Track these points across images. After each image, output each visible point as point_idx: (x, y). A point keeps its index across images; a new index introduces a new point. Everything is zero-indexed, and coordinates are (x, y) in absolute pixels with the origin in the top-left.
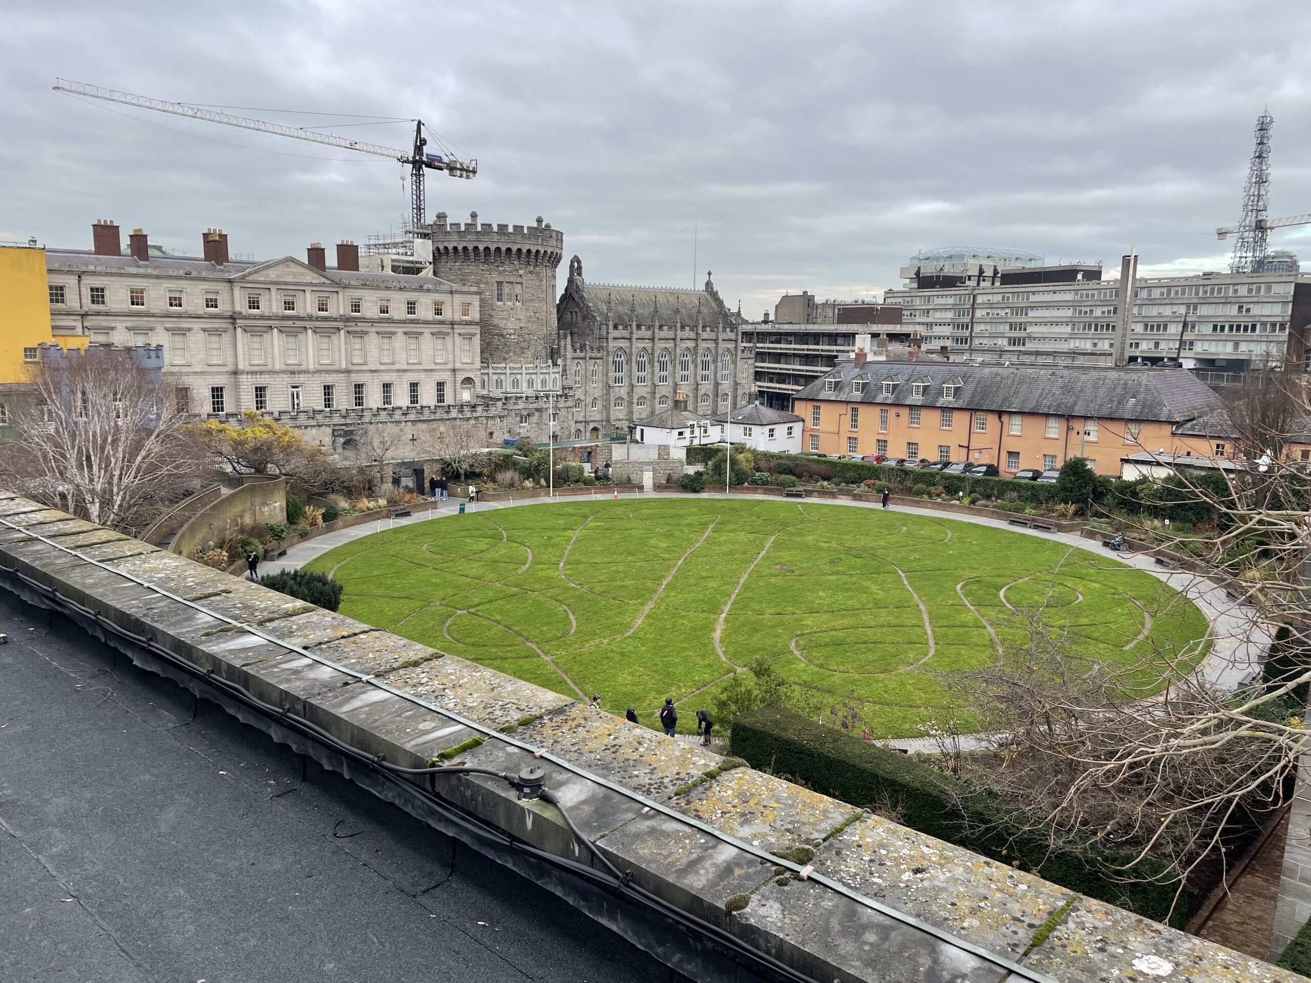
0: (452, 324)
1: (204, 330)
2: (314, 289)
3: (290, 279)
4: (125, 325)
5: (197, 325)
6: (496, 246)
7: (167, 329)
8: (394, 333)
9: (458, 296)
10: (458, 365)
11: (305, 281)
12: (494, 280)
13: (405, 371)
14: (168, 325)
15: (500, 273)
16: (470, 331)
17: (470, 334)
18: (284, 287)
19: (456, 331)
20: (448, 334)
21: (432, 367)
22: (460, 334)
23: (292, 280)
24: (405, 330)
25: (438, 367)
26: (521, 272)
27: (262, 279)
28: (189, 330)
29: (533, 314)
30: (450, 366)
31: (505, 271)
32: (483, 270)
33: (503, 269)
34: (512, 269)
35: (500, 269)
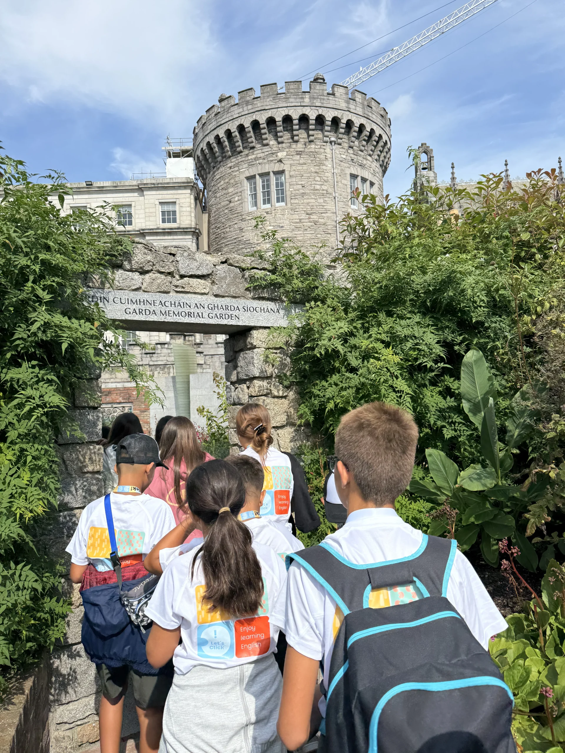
0: (143, 233)
6: (237, 123)
9: (154, 192)
12: (243, 177)
15: (251, 165)
26: (281, 155)
29: (304, 216)
31: (256, 159)
32: (230, 168)
33: (254, 156)
34: (267, 153)
35: (250, 157)
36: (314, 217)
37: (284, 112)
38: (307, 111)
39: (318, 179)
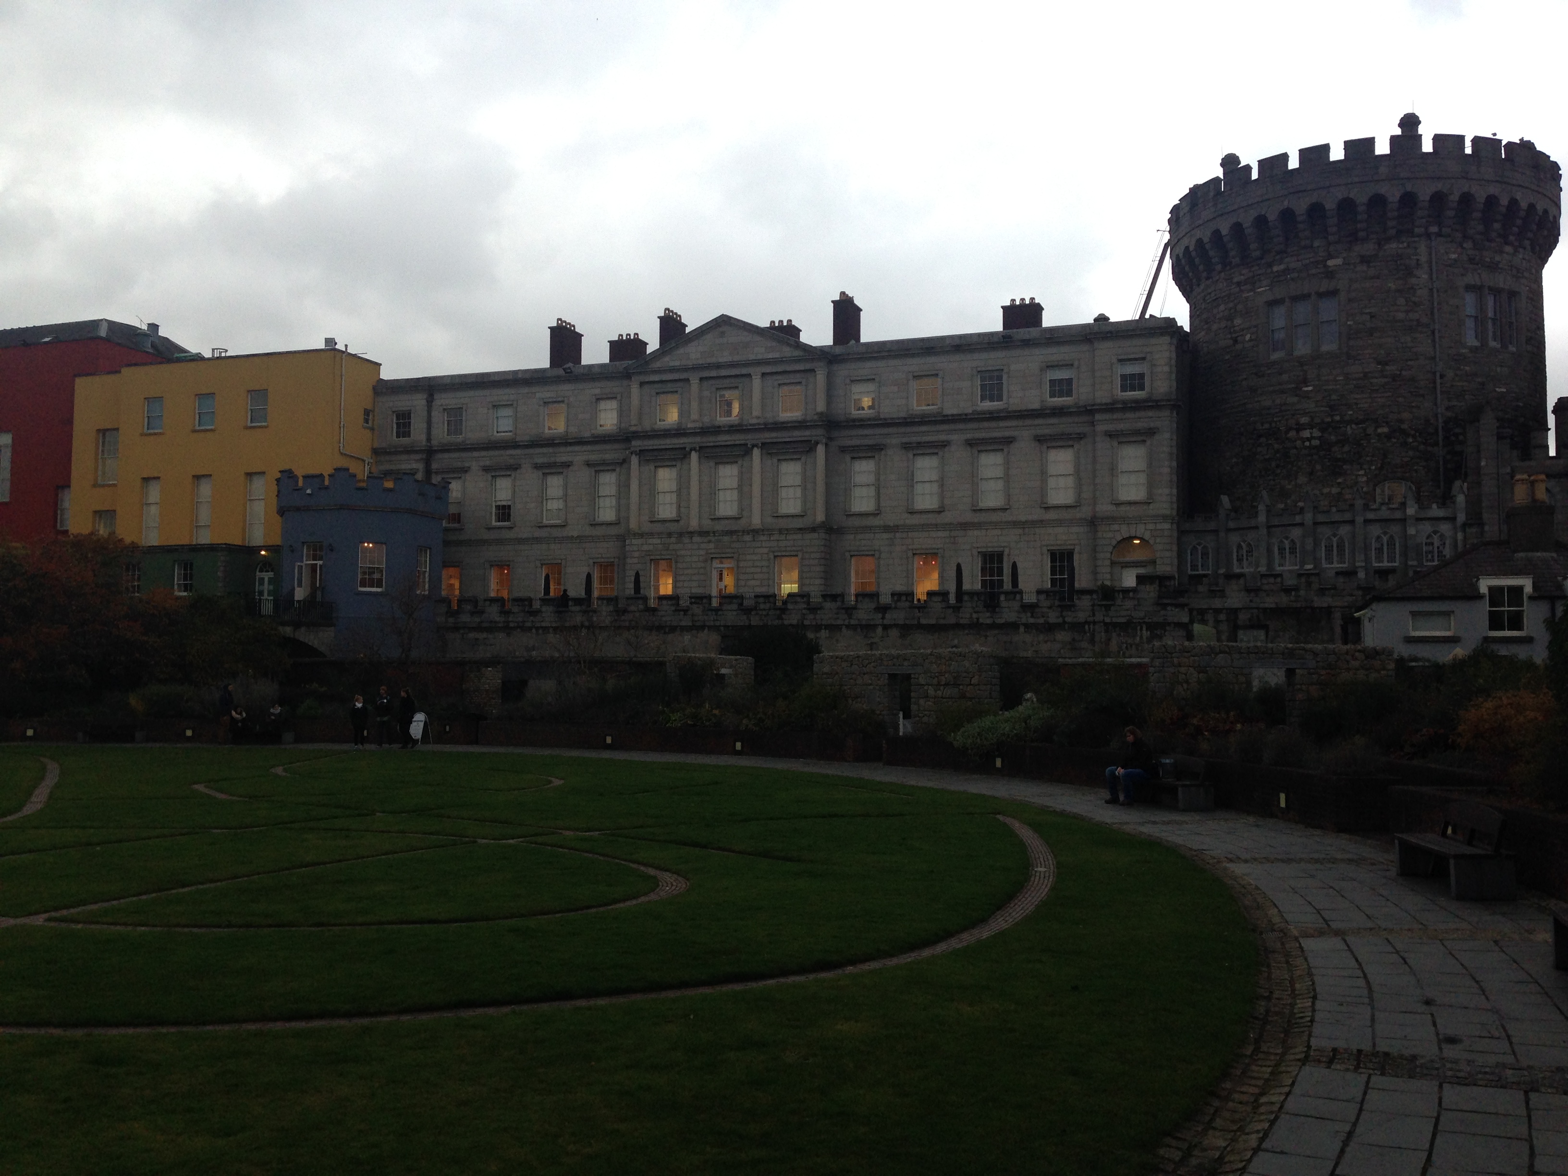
0: (1089, 411)
1: (588, 464)
2: (768, 369)
3: (725, 357)
4: (482, 464)
5: (579, 456)
6: (1253, 214)
7: (537, 467)
8: (944, 445)
9: (1109, 344)
10: (1104, 508)
11: (752, 357)
12: (1260, 302)
13: (965, 526)
14: (540, 460)
15: (1276, 281)
16: (1140, 425)
17: (1137, 432)
18: (714, 373)
19: (1100, 428)
20: (1081, 437)
21: (1037, 514)
22: (1110, 435)
23: (730, 359)
24: (969, 436)
25: (1052, 515)
26: (1333, 263)
27: (677, 363)
28: (567, 465)
30: (1085, 512)
31: (1287, 271)
32: (1239, 284)
33: (1282, 267)
34: (1307, 261)
35: (1275, 269)
36: (1391, 368)
37: (1340, 194)
38: (1383, 189)
39: (1401, 301)
